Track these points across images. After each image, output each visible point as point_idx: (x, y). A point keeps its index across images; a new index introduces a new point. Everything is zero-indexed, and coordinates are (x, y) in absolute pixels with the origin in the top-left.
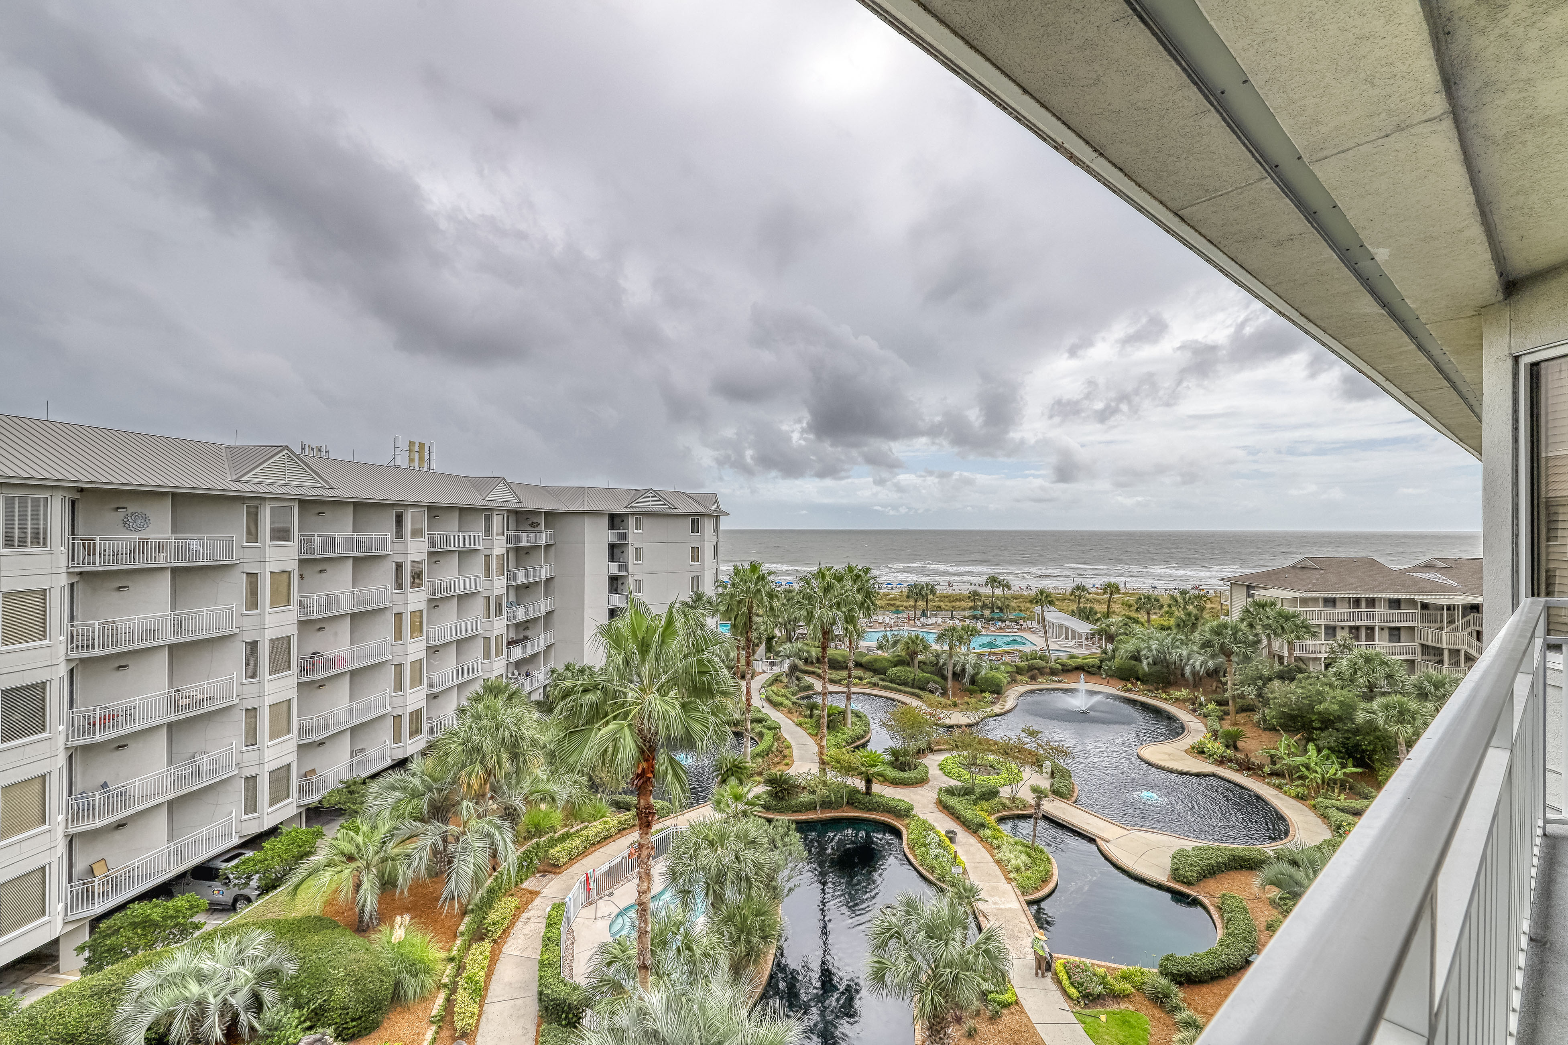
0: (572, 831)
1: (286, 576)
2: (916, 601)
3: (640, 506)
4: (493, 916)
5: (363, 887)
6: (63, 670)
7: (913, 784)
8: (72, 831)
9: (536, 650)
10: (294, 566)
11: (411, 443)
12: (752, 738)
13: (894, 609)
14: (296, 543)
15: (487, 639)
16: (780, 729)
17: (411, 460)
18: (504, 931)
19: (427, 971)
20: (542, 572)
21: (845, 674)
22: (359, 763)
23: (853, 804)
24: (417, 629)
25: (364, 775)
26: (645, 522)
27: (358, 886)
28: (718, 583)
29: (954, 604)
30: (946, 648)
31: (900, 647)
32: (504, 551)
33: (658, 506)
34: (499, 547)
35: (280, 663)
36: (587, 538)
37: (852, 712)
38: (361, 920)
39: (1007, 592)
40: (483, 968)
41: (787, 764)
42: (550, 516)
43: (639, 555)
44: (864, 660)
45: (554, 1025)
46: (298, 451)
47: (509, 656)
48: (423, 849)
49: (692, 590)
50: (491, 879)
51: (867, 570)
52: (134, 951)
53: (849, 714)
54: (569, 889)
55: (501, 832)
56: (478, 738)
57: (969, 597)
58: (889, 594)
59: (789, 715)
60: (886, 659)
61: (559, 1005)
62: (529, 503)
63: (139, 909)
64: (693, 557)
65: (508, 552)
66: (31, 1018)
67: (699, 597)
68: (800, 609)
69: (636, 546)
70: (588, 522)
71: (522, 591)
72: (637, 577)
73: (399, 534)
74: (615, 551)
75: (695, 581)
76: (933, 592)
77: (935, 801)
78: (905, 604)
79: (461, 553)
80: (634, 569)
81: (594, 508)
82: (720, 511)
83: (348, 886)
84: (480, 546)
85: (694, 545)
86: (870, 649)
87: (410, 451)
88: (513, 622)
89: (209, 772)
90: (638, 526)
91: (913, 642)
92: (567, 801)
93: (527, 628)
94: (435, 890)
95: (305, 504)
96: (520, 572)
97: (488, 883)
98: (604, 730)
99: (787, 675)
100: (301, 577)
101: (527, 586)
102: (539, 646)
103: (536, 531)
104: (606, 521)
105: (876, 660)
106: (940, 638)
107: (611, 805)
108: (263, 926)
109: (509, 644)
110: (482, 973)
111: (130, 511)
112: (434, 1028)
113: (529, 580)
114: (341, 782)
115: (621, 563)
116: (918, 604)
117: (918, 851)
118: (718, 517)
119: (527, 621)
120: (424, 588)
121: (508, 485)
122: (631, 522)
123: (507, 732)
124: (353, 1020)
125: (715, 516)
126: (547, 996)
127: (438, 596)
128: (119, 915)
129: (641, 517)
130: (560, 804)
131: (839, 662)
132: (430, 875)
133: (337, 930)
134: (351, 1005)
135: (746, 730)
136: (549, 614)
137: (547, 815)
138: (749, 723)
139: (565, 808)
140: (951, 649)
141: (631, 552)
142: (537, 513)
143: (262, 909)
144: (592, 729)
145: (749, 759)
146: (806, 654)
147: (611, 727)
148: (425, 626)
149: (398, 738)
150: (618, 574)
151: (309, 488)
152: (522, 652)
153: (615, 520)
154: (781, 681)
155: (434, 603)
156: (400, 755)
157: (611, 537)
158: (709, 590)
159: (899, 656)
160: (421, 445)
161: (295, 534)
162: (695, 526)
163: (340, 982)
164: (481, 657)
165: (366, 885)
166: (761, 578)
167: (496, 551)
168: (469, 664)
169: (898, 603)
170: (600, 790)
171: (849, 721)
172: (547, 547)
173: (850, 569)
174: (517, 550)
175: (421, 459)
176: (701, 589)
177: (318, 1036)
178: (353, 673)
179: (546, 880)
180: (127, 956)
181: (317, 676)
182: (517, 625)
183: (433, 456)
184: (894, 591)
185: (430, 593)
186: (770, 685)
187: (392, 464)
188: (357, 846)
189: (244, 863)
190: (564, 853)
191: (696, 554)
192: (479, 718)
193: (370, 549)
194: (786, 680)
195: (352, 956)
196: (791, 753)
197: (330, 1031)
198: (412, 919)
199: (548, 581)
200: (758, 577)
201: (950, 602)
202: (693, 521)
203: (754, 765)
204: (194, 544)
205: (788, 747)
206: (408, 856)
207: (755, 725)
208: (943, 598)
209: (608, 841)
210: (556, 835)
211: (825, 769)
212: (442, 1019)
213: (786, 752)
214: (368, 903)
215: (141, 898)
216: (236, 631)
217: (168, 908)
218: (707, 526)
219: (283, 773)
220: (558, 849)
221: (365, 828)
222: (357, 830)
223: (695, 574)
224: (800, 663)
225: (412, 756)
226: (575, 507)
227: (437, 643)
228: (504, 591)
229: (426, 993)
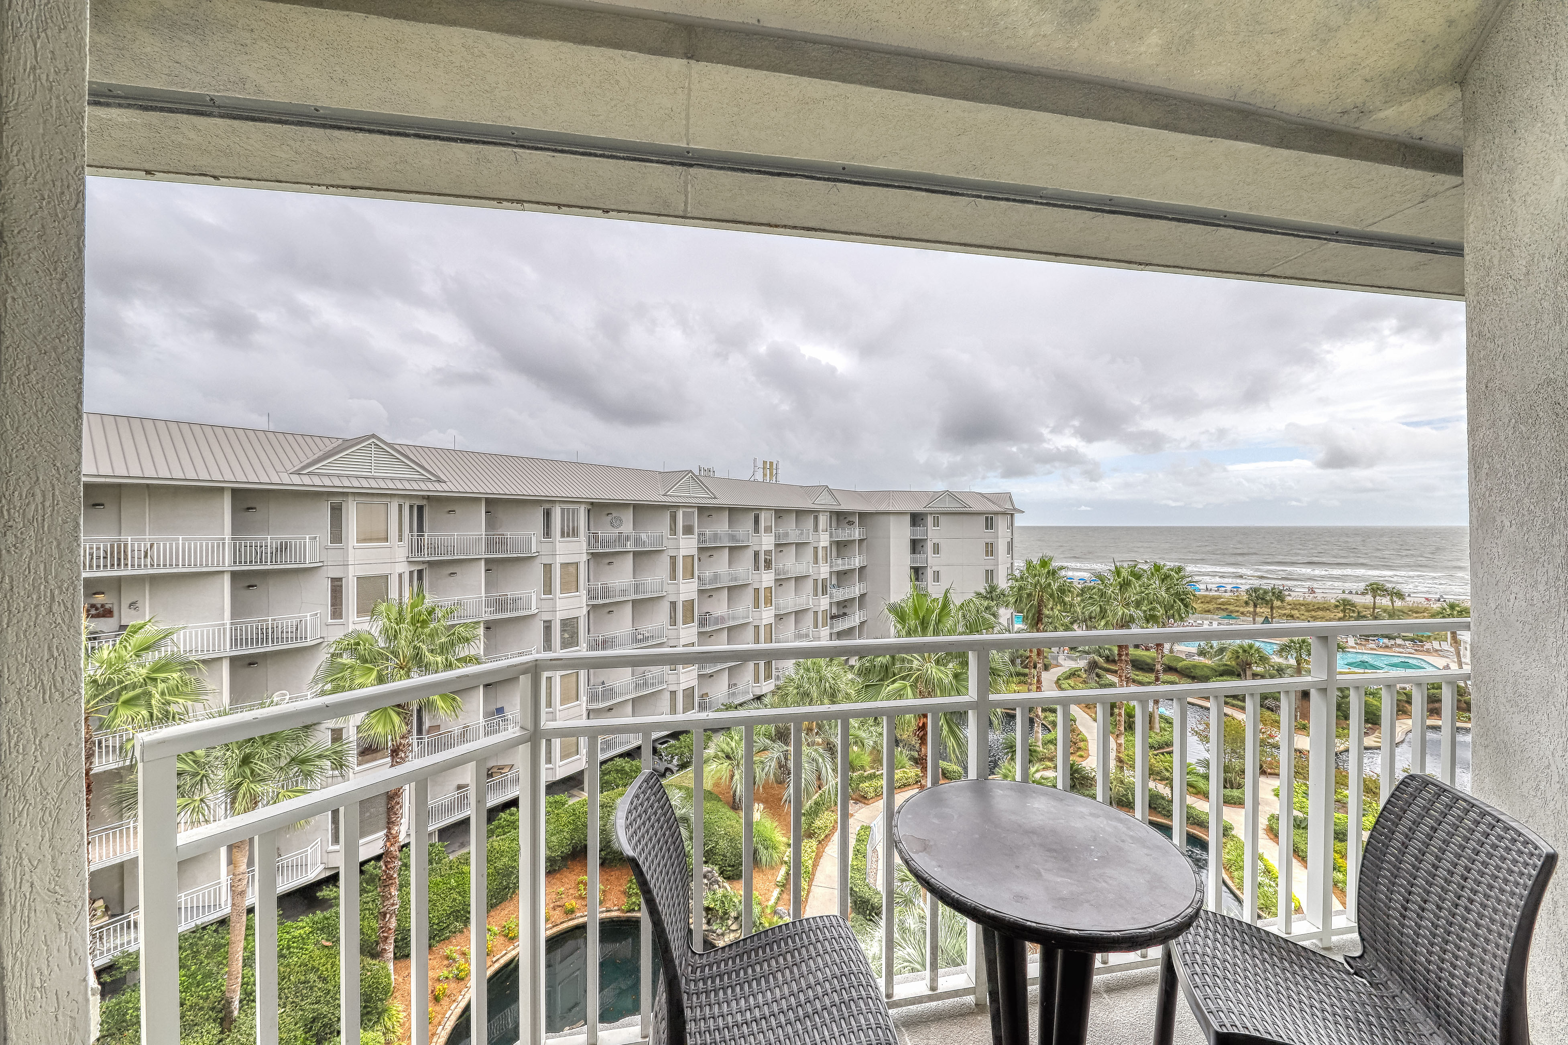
0: (877, 773)
1: (691, 558)
2: (1255, 606)
3: (938, 506)
4: (818, 823)
5: (735, 778)
6: (585, 611)
7: (1235, 803)
8: (590, 708)
9: (853, 624)
10: (695, 552)
11: (765, 463)
12: (1042, 724)
13: (1225, 614)
14: (696, 537)
15: (816, 613)
16: (1075, 721)
17: (765, 475)
18: (826, 836)
19: (774, 848)
20: (857, 562)
21: (1152, 677)
22: (734, 694)
23: (1155, 808)
24: (769, 601)
25: (737, 702)
26: (942, 519)
27: (732, 776)
28: (1011, 577)
29: (1313, 613)
30: (1293, 662)
31: (1227, 655)
32: (827, 544)
33: (954, 506)
34: (824, 540)
35: (689, 617)
36: (893, 533)
37: (1161, 717)
38: (734, 802)
39: (1398, 603)
40: (811, 858)
41: (1081, 756)
42: (862, 515)
43: (936, 549)
44: (1180, 665)
45: (861, 917)
46: (697, 473)
47: (831, 628)
48: (771, 759)
49: (987, 581)
50: (817, 795)
51: (1179, 570)
52: (617, 786)
53: (1157, 719)
54: (875, 818)
55: (823, 760)
56: (807, 686)
57: (1337, 606)
58: (1220, 597)
59: (1087, 710)
60: (1208, 667)
61: (864, 902)
62: (846, 506)
63: (619, 761)
64: (987, 552)
65: (831, 545)
66: (574, 810)
67: (992, 589)
68: (1093, 604)
69: (934, 541)
70: (892, 520)
71: (842, 576)
72: (935, 569)
73: (756, 530)
74: (916, 546)
75: (990, 575)
76: (1280, 596)
77: (1265, 827)
78: (1242, 609)
79: (797, 544)
80: (933, 561)
81: (897, 508)
82: (1015, 509)
83: (726, 775)
84: (811, 540)
85: (988, 540)
86: (1190, 655)
87: (764, 468)
88: (835, 600)
89: (652, 684)
90: (936, 523)
91: (1245, 651)
92: (874, 748)
93: (845, 607)
94: (780, 793)
95: (702, 510)
96: (840, 561)
97: (815, 797)
98: (891, 687)
99: (1085, 671)
100: (699, 559)
101: (845, 573)
102: (854, 621)
103: (852, 527)
104: (908, 518)
105: (1195, 666)
106: (1283, 650)
107: (910, 759)
108: (680, 788)
109: (832, 618)
110: (810, 862)
111: (614, 515)
112: (778, 890)
113: (847, 567)
114: (722, 704)
115: (922, 556)
116: (1258, 610)
117: (1236, 873)
118: (1012, 515)
119: (845, 601)
120: (773, 571)
121: (830, 491)
122: (930, 519)
123: (827, 684)
124: (729, 866)
125: (1010, 515)
126: (856, 892)
127: (782, 577)
128: (610, 763)
129: (938, 516)
130: (868, 749)
131: (1148, 664)
132: (777, 781)
133: (720, 803)
134: (728, 855)
135: (1037, 716)
136: (862, 596)
137: (858, 756)
138: (1040, 710)
139: (871, 753)
140: (1299, 664)
141: (929, 546)
142: (853, 513)
143: (679, 779)
144: (883, 685)
145: (1040, 743)
146: (1107, 652)
147: (896, 685)
148: (773, 600)
149: (757, 680)
150: (918, 565)
151: (703, 498)
152: (842, 625)
153: (916, 519)
154: (1079, 676)
155: (779, 582)
156: (758, 692)
157: (913, 533)
158: (1003, 583)
159: (1226, 665)
160: (771, 463)
161: (696, 530)
162: (990, 523)
163: (722, 837)
164: (812, 627)
165: (737, 777)
166: (1053, 573)
167: (822, 544)
168: (804, 631)
169: (1231, 608)
170: (901, 745)
171: (1157, 726)
172: (861, 541)
173: (1157, 568)
174: (838, 543)
175: (771, 474)
176: (995, 582)
177: (709, 869)
178: (730, 629)
179: (857, 806)
180: (613, 789)
181: (708, 629)
182: (838, 604)
183: (780, 471)
184: (1228, 594)
185: (776, 574)
186: (1066, 678)
187: (752, 479)
188: (732, 749)
189: (670, 747)
190: (872, 790)
191: (990, 549)
192: (808, 670)
193: (739, 541)
194: (1085, 676)
195: (728, 823)
196: (1087, 746)
197: (716, 868)
198: (764, 808)
199: (862, 569)
200: (1049, 572)
201: (1308, 611)
202: (987, 518)
203: (1045, 751)
204: (644, 536)
205: (1084, 740)
206: (762, 762)
207: (1048, 714)
208: (1296, 606)
209: (906, 788)
210: (866, 774)
211: (1122, 768)
212: (784, 886)
213: (1082, 744)
214: (738, 790)
215: (621, 756)
216: (665, 594)
217: (632, 765)
218: (1001, 524)
219: (691, 690)
220: (867, 784)
221: (737, 738)
222: (732, 738)
223: (989, 568)
224: (1101, 661)
225: (766, 694)
226: (882, 508)
227: (782, 612)
228: (827, 576)
229: (774, 864)
